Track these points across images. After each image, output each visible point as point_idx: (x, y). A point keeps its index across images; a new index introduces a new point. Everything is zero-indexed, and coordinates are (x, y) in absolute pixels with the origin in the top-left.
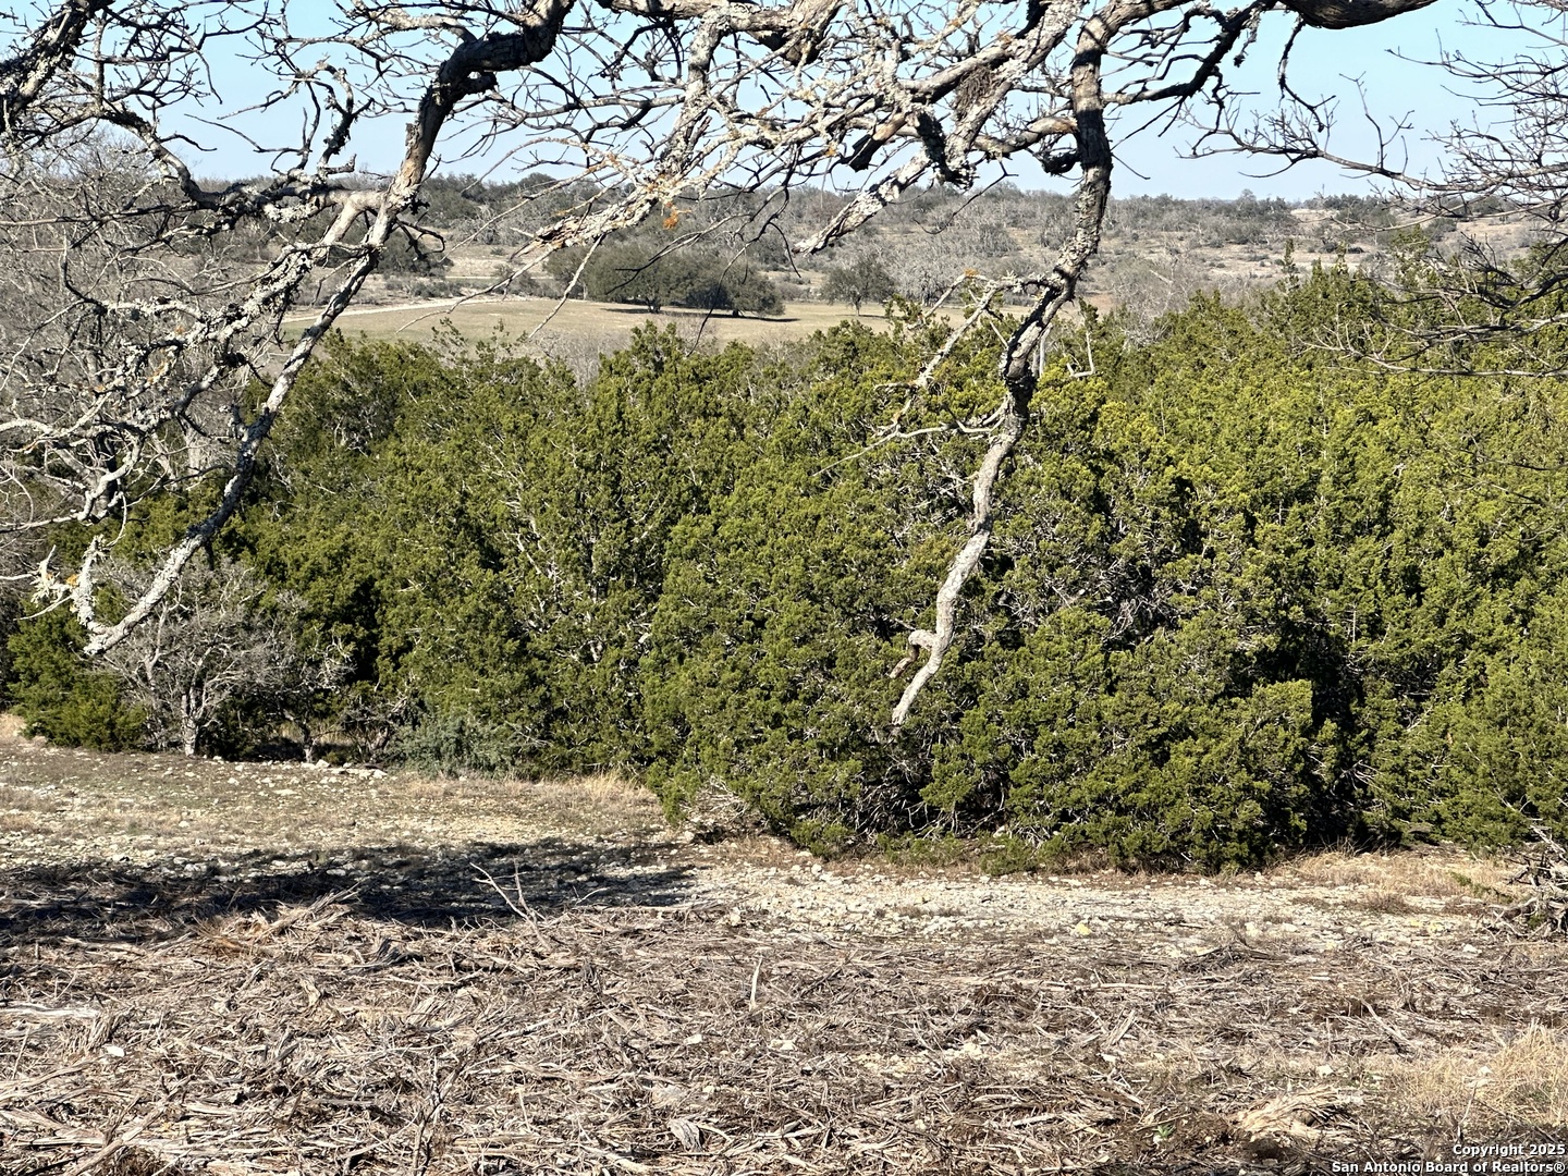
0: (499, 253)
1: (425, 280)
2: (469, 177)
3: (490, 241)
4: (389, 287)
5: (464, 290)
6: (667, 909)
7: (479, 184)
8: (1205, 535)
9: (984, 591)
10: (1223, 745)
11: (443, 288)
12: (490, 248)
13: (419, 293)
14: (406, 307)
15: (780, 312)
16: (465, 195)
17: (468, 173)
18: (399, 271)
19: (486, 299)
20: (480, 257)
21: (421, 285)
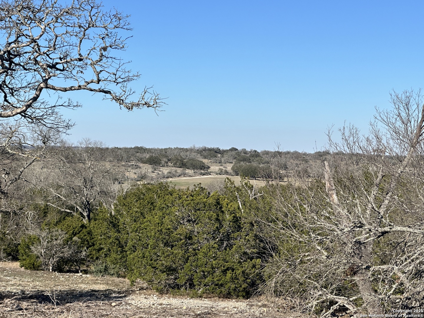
0: (222, 165)
1: (203, 171)
2: (217, 148)
3: (220, 163)
4: (194, 173)
5: (211, 174)
6: (103, 302)
7: (219, 149)
8: (242, 228)
9: (192, 239)
10: (239, 272)
11: (206, 173)
12: (220, 164)
13: (201, 174)
14: (198, 177)
15: (283, 180)
16: (216, 152)
17: (217, 147)
18: (197, 169)
19: (217, 176)
20: (217, 166)
21: (202, 172)
